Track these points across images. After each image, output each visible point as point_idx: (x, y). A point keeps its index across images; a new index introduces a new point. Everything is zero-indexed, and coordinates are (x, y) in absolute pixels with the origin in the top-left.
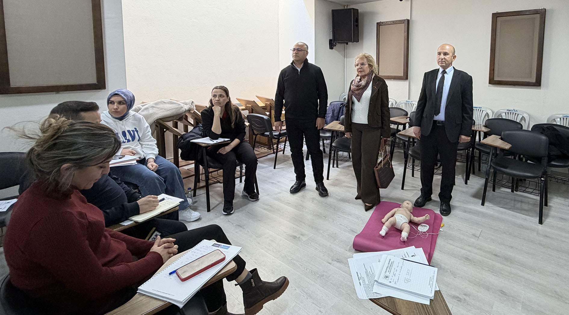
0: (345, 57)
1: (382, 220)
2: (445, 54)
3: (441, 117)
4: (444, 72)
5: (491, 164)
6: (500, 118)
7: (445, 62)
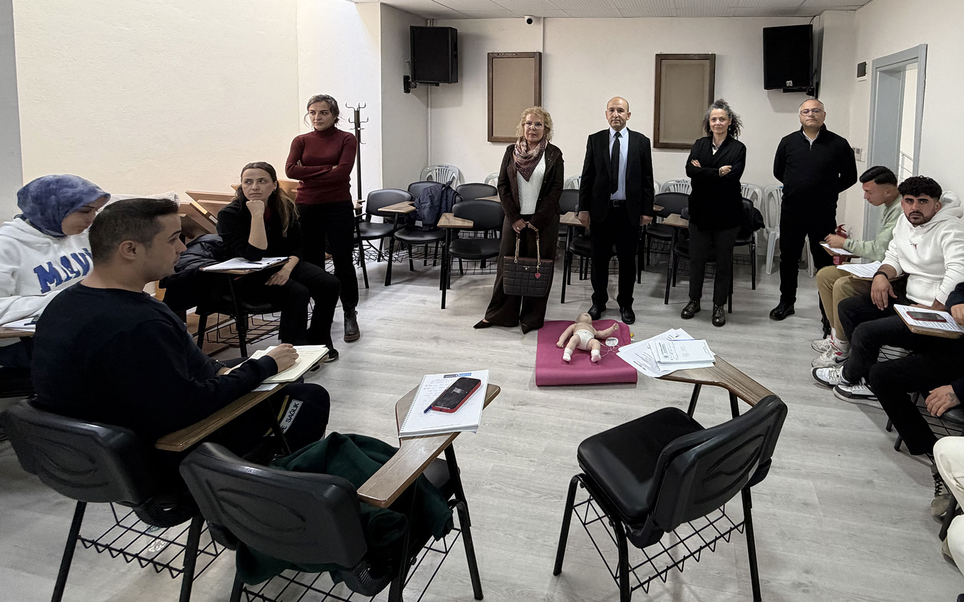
0: (428, 106)
1: (558, 344)
2: (620, 110)
3: (620, 194)
4: (618, 135)
5: (675, 249)
6: (668, 192)
7: (619, 120)
